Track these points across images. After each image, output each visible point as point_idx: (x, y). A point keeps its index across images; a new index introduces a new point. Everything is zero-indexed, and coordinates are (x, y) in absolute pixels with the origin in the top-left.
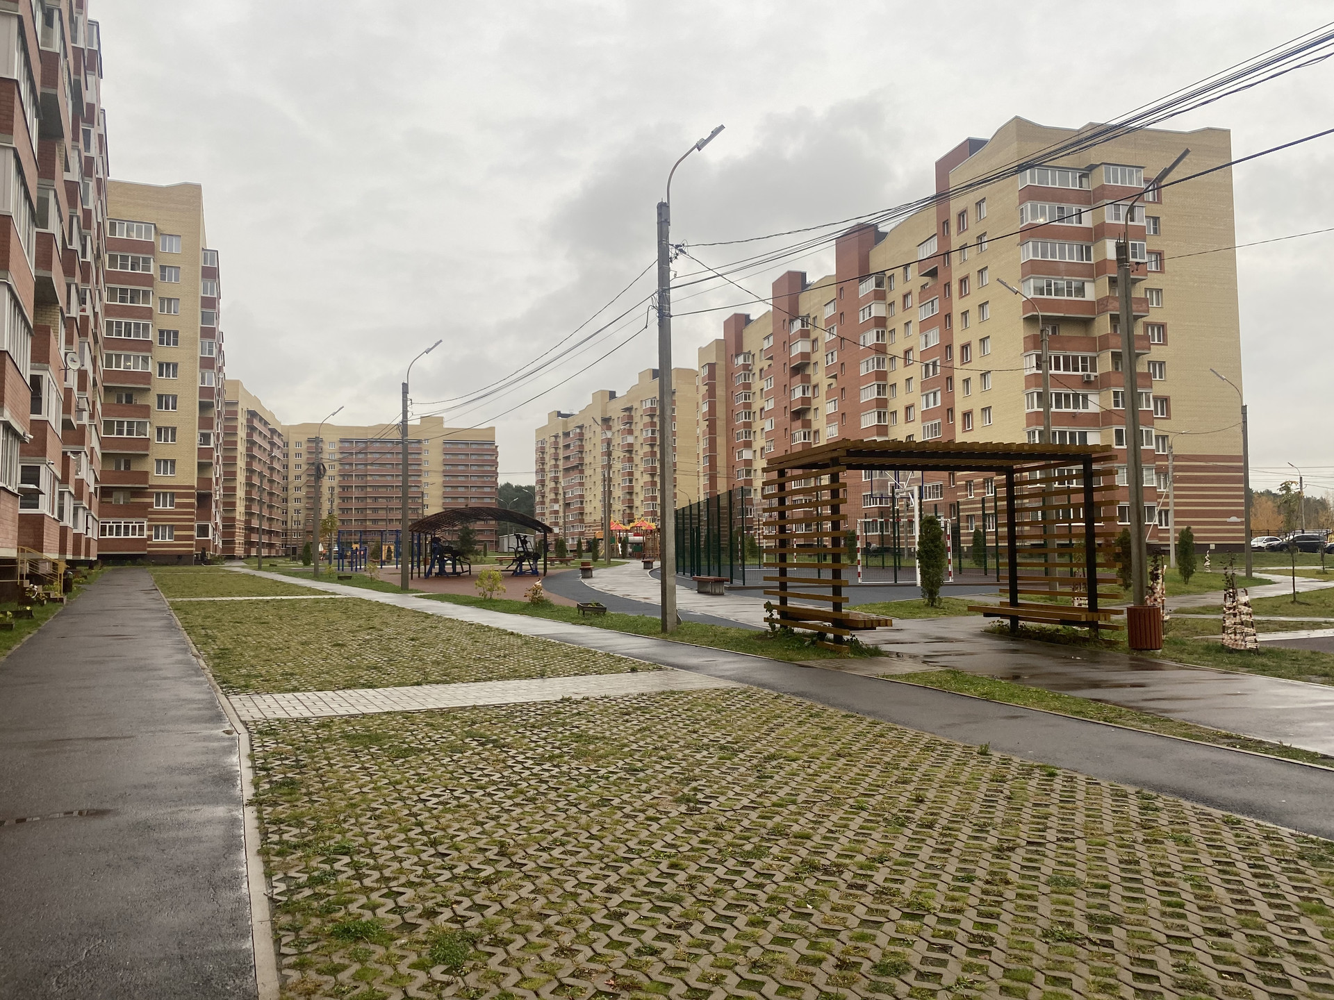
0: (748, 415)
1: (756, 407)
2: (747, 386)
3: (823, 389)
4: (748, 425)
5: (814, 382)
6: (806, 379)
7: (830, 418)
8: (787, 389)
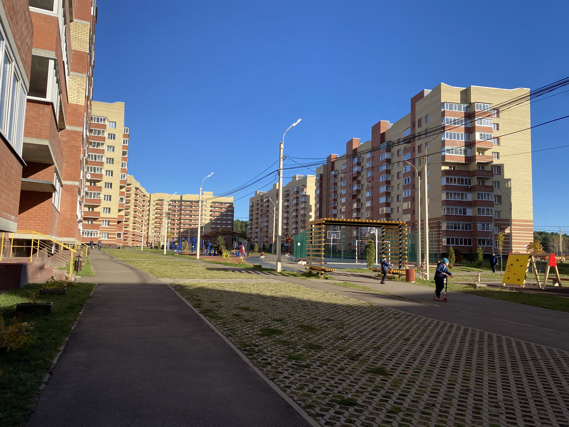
0: (335, 196)
1: (339, 193)
3: (365, 187)
4: (335, 200)
5: (362, 184)
6: (359, 182)
7: (368, 199)
8: (351, 186)
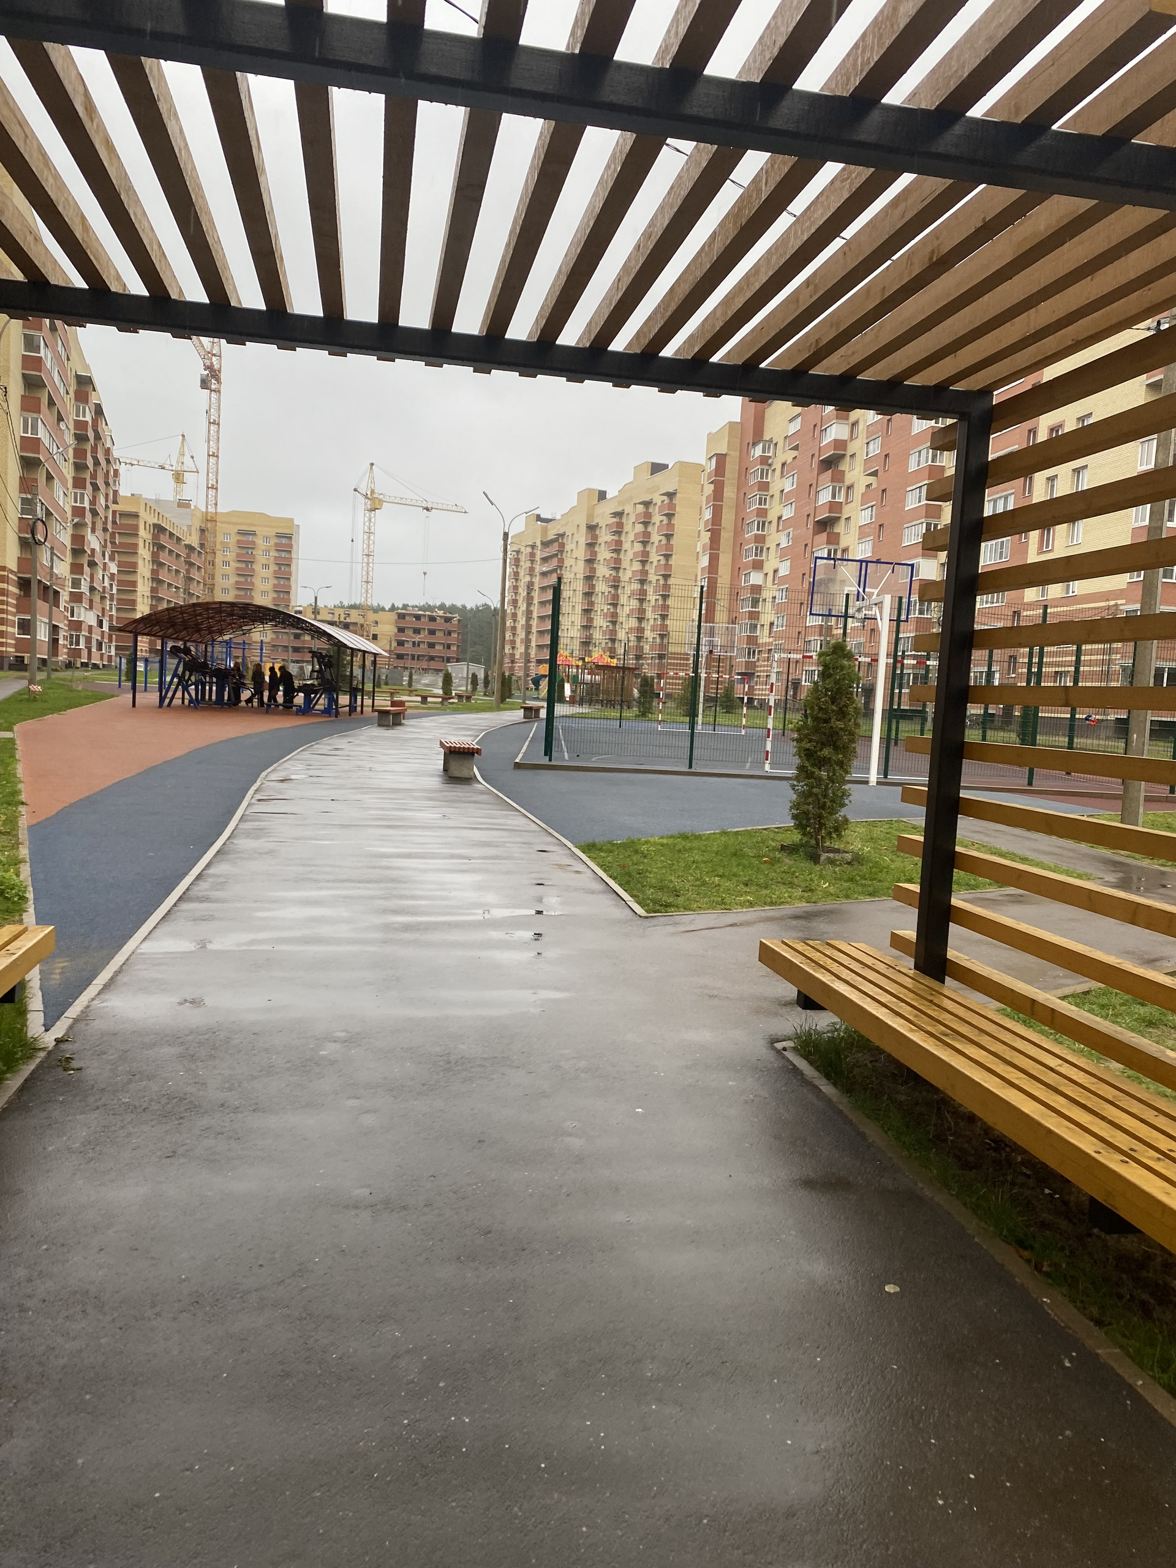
0: (762, 525)
1: (772, 516)
2: (764, 487)
3: (859, 489)
4: (760, 539)
5: (847, 482)
6: (839, 477)
7: (863, 532)
8: (812, 489)
